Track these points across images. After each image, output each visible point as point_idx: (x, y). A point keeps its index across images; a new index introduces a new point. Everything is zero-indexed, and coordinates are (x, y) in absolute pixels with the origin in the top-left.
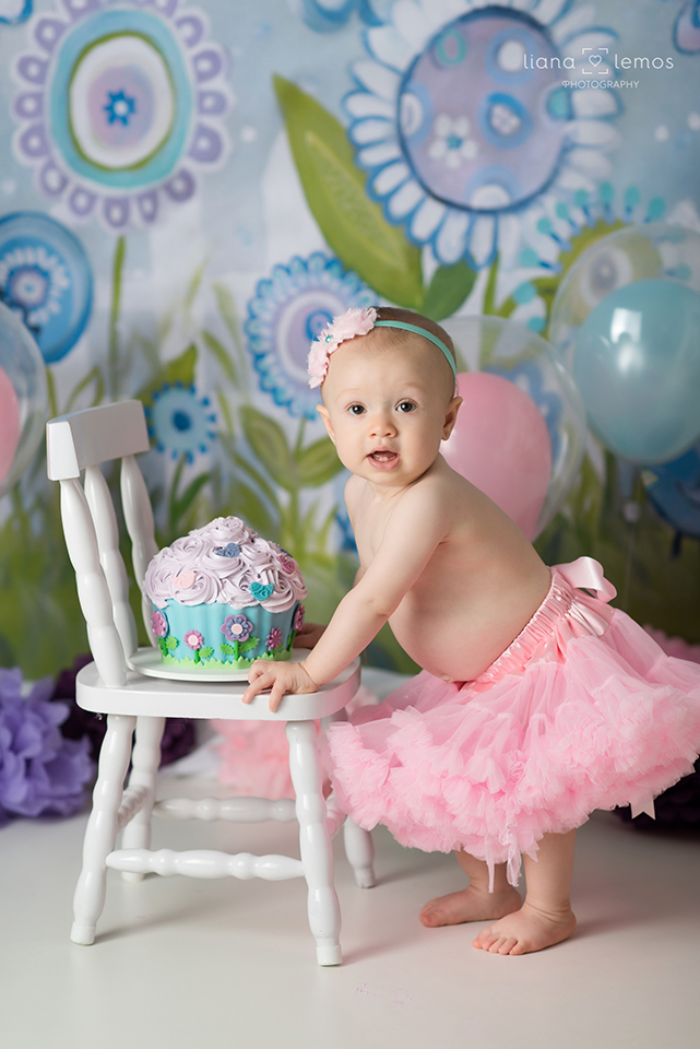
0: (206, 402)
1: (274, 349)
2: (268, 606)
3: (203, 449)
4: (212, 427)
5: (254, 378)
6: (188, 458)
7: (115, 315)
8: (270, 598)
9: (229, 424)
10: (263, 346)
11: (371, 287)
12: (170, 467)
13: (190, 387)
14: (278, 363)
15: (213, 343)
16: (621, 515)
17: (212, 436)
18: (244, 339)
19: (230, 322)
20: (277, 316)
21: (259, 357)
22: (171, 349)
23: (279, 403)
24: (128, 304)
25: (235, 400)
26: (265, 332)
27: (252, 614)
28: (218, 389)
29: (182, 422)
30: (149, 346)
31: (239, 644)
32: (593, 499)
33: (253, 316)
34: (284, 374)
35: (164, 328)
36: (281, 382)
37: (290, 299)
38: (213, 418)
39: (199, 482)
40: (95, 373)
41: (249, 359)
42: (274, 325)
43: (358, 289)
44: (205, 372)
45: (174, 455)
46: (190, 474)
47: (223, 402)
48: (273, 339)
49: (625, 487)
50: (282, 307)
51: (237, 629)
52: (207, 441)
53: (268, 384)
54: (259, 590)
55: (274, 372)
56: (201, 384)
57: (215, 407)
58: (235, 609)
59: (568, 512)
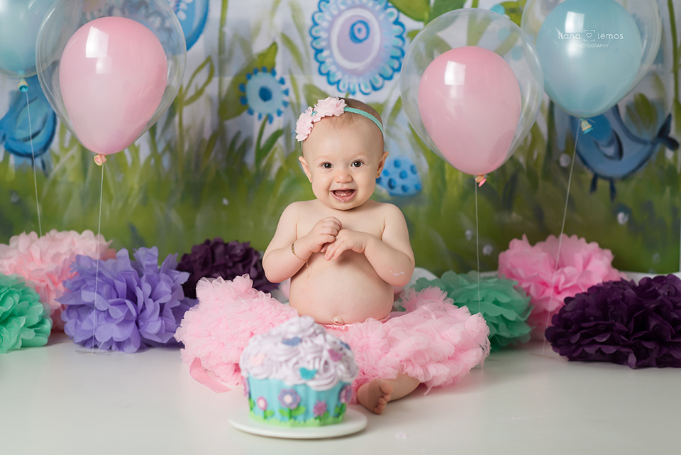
0: (282, 81)
1: (329, 46)
2: (311, 384)
3: (279, 113)
4: (286, 98)
5: (315, 65)
6: (269, 118)
7: (223, 21)
8: (313, 379)
9: (298, 97)
10: (323, 44)
11: (394, 6)
12: (257, 125)
13: (273, 73)
14: (331, 55)
15: (287, 41)
16: (558, 162)
17: (285, 104)
18: (309, 39)
19: (300, 29)
20: (332, 24)
21: (318, 51)
22: (260, 45)
23: (331, 83)
24: (231, 15)
25: (302, 80)
26: (323, 35)
27: (301, 391)
28: (291, 73)
29: (265, 95)
30: (246, 44)
31: (291, 411)
32: (539, 151)
33: (315, 24)
34: (335, 63)
35: (257, 30)
36: (333, 69)
37: (340, 13)
38: (286, 92)
39: (276, 135)
40: (209, 60)
41: (312, 52)
42: (329, 30)
43: (386, 7)
44: (281, 62)
45: (260, 117)
46: (270, 130)
47: (293, 80)
48: (328, 39)
49: (561, 144)
50: (335, 18)
51: (288, 399)
52: (282, 108)
53: (324, 70)
54: (306, 374)
55: (328, 61)
56: (278, 69)
57: (288, 85)
58: (288, 384)
59: (522, 160)
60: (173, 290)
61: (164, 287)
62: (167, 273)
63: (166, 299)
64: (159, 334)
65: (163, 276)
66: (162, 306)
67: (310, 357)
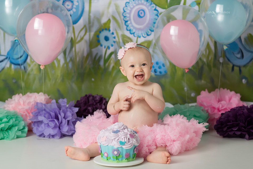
0: (113, 33)
1: (130, 20)
2: (124, 147)
3: (112, 46)
4: (114, 40)
5: (125, 27)
6: (108, 48)
7: (90, 12)
8: (124, 145)
9: (119, 39)
10: (128, 19)
11: (154, 4)
12: (104, 50)
13: (109, 30)
14: (131, 23)
15: (114, 18)
16: (219, 61)
17: (114, 42)
18: (122, 17)
19: (119, 13)
20: (131, 11)
21: (126, 22)
22: (104, 20)
23: (131, 34)
24: (93, 9)
25: (120, 33)
26: (128, 15)
27: (120, 149)
28: (116, 30)
29: (107, 39)
30: (99, 20)
31: (117, 157)
32: (212, 57)
33: (125, 11)
34: (132, 26)
35: (103, 14)
36: (132, 28)
37: (134, 7)
38: (115, 38)
39: (111, 54)
40: (85, 26)
41: (124, 22)
42: (130, 13)
43: (151, 4)
44: (112, 26)
45: (105, 47)
46: (109, 52)
47: (117, 33)
48: (130, 17)
50: (132, 9)
51: (116, 153)
52: (113, 44)
53: (128, 29)
54: (122, 143)
55: (130, 25)
56: (111, 29)
57: (115, 35)
58: (116, 147)
59: (205, 60)
60: (72, 115)
61: (69, 114)
62: (70, 108)
63: (70, 118)
64: (67, 132)
65: (69, 110)
66: (68, 121)
67: (123, 137)
